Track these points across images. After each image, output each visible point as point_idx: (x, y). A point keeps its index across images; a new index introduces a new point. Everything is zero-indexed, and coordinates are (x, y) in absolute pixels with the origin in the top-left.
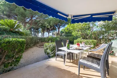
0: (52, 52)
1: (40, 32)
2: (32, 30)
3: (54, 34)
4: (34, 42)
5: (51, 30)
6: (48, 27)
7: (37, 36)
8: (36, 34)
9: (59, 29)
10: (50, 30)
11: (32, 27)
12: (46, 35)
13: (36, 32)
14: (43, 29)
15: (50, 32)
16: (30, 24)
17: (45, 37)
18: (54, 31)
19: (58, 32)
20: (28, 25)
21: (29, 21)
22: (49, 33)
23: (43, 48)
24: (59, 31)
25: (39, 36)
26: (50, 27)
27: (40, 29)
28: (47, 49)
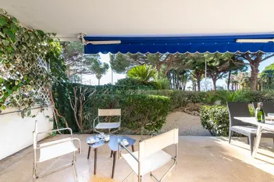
0: (220, 126)
1: (190, 78)
2: (172, 75)
3: (236, 82)
4: (177, 100)
5: (224, 71)
6: (214, 64)
7: (181, 88)
8: (178, 84)
9: (257, 66)
10: (220, 72)
11: (171, 70)
12: (207, 84)
13: (179, 79)
14: (197, 70)
15: (221, 77)
16: (168, 64)
17: (202, 89)
18: (236, 73)
19: (250, 76)
20: (163, 66)
21: (166, 58)
22: (215, 81)
23: (198, 115)
24: (255, 71)
25: (186, 89)
26: (218, 63)
27: (190, 72)
28: (207, 117)
